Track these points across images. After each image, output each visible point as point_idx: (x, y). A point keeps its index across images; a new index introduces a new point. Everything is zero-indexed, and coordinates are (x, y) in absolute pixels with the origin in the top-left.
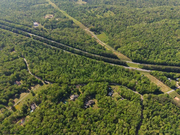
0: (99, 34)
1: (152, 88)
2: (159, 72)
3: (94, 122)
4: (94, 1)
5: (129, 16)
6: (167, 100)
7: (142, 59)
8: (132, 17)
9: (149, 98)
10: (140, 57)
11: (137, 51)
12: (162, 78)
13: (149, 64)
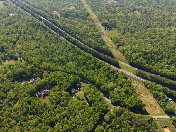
0: (109, 30)
1: (131, 101)
2: (157, 85)
3: (28, 115)
4: (125, 1)
5: (157, 18)
6: (145, 126)
7: (142, 64)
8: (161, 20)
9: (119, 114)
10: (141, 61)
11: (141, 53)
12: (157, 94)
13: (149, 72)
